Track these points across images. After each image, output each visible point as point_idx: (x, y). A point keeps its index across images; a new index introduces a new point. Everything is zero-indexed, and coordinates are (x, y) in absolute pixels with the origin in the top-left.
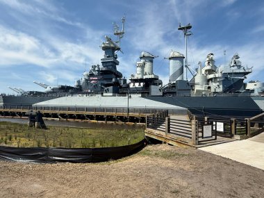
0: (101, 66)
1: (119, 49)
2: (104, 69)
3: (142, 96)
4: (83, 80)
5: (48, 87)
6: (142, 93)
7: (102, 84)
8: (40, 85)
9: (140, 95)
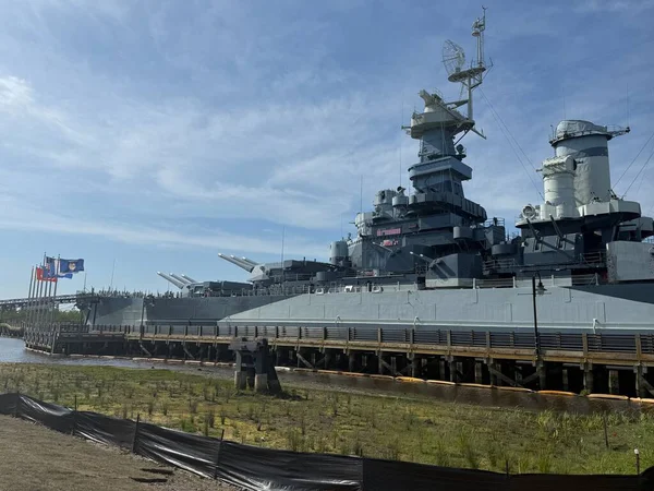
0: (410, 191)
1: (469, 126)
2: (422, 198)
3: (577, 285)
4: (356, 238)
5: (257, 269)
6: (574, 273)
7: (417, 249)
8: (235, 261)
9: (568, 281)
